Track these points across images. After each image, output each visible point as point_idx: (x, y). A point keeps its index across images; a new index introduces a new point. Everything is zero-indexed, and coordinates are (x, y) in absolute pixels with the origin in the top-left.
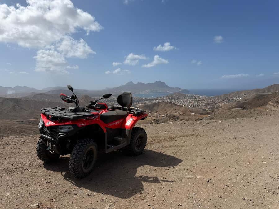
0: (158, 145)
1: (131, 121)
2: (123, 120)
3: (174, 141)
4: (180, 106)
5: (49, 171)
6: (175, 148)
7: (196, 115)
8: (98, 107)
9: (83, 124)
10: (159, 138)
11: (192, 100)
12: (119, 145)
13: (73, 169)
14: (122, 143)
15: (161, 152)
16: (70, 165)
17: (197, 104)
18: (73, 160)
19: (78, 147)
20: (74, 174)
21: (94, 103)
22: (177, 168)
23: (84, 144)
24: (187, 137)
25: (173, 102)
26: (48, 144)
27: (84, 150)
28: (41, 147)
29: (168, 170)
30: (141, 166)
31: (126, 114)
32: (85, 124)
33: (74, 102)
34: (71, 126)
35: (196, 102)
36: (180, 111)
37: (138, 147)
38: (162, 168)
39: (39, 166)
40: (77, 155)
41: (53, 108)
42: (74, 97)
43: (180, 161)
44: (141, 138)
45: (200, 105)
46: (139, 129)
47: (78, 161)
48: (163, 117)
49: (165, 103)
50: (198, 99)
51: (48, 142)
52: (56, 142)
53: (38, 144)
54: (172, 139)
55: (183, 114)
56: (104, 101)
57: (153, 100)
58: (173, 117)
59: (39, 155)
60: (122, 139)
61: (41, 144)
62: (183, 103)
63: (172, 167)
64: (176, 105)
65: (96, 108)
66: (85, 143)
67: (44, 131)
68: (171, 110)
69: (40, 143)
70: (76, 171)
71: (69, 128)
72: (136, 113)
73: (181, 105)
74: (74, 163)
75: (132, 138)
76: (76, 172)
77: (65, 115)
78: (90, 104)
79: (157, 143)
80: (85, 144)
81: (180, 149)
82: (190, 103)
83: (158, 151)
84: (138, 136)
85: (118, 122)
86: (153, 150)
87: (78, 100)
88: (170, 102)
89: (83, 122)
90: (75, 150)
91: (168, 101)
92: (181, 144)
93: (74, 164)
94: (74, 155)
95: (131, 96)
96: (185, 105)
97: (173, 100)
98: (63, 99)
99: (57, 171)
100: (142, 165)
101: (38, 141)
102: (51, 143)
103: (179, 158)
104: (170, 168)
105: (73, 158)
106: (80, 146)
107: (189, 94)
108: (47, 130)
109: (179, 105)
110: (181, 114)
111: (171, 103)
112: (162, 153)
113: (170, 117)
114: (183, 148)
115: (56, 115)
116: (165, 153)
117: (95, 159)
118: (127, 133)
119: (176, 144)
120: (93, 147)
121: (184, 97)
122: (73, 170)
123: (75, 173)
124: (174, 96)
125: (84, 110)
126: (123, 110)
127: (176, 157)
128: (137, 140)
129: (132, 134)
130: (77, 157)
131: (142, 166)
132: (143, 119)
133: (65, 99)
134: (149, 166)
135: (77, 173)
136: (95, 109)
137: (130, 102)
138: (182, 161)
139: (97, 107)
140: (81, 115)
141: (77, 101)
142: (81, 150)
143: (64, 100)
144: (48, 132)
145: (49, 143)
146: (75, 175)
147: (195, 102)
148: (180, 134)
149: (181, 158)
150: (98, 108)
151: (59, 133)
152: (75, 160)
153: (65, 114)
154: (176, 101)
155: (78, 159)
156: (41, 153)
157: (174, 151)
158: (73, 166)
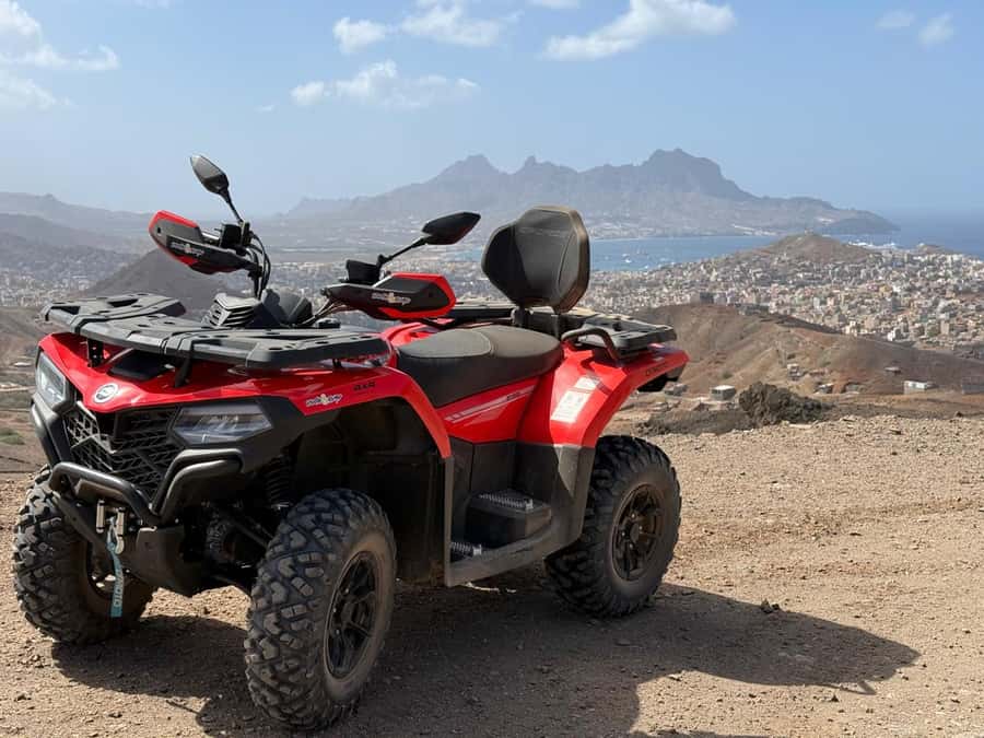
0: (740, 563)
1: (586, 398)
2: (530, 389)
3: (842, 541)
4: (824, 329)
5: (100, 694)
6: (856, 581)
7: (936, 395)
8: (396, 295)
9: (325, 400)
10: (739, 521)
11: (911, 290)
12: (517, 546)
13: (273, 669)
14: (537, 533)
15: (771, 604)
16: (253, 643)
17: (943, 316)
18: (272, 617)
19: (298, 540)
20: (272, 700)
21: (370, 273)
22: (890, 690)
23: (328, 522)
24: (927, 517)
25: (772, 305)
26: (100, 522)
27: (331, 557)
28: (43, 547)
29: (835, 699)
30: (657, 677)
31: (550, 354)
32: (336, 399)
33: (244, 265)
34: (253, 409)
35: (942, 304)
36: (825, 364)
37: (626, 564)
38: (794, 688)
39: (27, 665)
40: (298, 582)
41: (116, 304)
42: (237, 236)
43: (905, 656)
44: (643, 504)
45: (971, 323)
46: (635, 447)
47: (305, 623)
48: (702, 406)
49: (721, 309)
50: (954, 281)
51: (100, 510)
52: (158, 508)
53: (24, 525)
54: (827, 528)
55: (844, 391)
56: (436, 260)
57: (630, 284)
58: (779, 407)
59: (34, 596)
60: (530, 505)
61: (44, 524)
62: (844, 309)
63: (860, 689)
64: (800, 324)
65: (386, 304)
66: (338, 518)
67: (73, 441)
68: (760, 360)
69: (40, 518)
70: (289, 684)
71: (245, 419)
72: (616, 341)
73: (833, 322)
74: (276, 631)
75: (591, 502)
76: (284, 690)
77: (216, 342)
78: (346, 277)
79: (732, 546)
80: (333, 522)
81: (891, 587)
82: (897, 307)
83: (749, 594)
84: (629, 496)
85: (499, 403)
86: (712, 589)
87: (266, 258)
88: (752, 300)
89: (328, 384)
90: (282, 555)
91: (736, 296)
92: (893, 558)
93: (274, 640)
94: (275, 586)
95: (580, 233)
96: (858, 327)
97: (775, 287)
98: (174, 245)
99: (152, 694)
100: (664, 672)
101: (27, 509)
102: (121, 516)
103: (893, 638)
104: (842, 689)
105: (269, 602)
106: (307, 533)
107: (888, 248)
108: (96, 437)
109: (819, 322)
110: (830, 390)
111: (759, 311)
112: (776, 607)
113: (758, 409)
114: (910, 582)
115: (157, 342)
116: (796, 608)
117: (381, 622)
118: (565, 471)
119: (856, 556)
120: (373, 542)
121: (856, 264)
122: (266, 676)
123: (281, 696)
124: (784, 257)
125: (303, 316)
126: (525, 326)
127: (875, 631)
128: (621, 521)
129: (594, 480)
130: (295, 596)
131: (665, 675)
132: (656, 385)
133: (188, 249)
134: (709, 677)
135: (296, 693)
136: (377, 310)
137: (573, 273)
138: (916, 654)
139: (391, 299)
140: (312, 344)
141: (256, 259)
142: (315, 557)
143: (179, 254)
144: (106, 445)
145: (108, 515)
146: (278, 708)
147: (936, 303)
148: (876, 501)
149: (902, 637)
150: (396, 306)
151: (175, 449)
152: (287, 613)
153: (211, 336)
154: (798, 294)
155: (299, 609)
156: (47, 583)
157: (851, 597)
158: (270, 652)
